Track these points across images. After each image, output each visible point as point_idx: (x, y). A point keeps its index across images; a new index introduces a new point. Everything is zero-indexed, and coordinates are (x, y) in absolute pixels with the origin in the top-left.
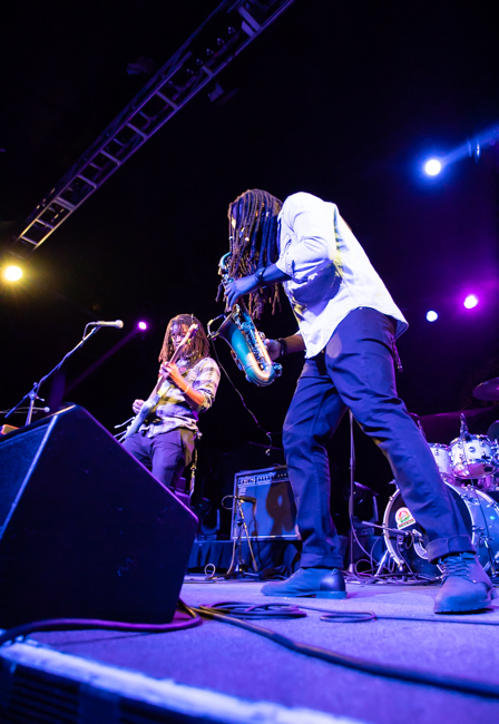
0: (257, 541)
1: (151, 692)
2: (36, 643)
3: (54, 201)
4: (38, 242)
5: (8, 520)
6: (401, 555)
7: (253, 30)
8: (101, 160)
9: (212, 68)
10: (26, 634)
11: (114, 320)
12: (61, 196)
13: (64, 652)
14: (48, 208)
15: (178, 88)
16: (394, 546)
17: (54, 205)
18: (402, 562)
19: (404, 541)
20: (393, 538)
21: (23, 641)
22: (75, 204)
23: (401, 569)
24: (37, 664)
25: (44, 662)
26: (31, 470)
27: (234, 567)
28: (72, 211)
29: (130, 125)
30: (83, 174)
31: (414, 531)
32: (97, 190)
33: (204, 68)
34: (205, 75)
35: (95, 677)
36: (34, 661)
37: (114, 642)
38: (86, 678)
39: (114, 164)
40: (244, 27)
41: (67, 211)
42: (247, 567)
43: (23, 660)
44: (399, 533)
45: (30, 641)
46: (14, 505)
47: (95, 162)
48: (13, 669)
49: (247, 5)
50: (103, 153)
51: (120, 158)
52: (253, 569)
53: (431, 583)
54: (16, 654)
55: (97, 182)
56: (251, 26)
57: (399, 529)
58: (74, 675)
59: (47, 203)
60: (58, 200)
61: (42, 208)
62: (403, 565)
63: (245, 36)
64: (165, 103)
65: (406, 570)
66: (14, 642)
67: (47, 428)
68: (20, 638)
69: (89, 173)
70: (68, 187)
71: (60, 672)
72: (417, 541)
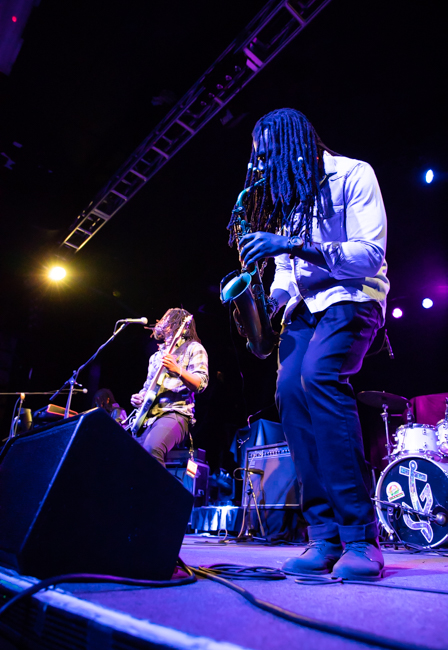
0: (264, 509)
1: (133, 627)
2: (62, 591)
3: (92, 212)
4: (79, 246)
5: (45, 497)
6: (392, 525)
7: (257, 66)
8: (131, 177)
9: (223, 99)
10: (56, 584)
11: (140, 318)
12: (98, 208)
13: (80, 598)
14: (87, 217)
15: (195, 116)
16: (385, 517)
17: (92, 216)
18: (392, 531)
19: (394, 513)
20: (384, 510)
21: (54, 589)
22: (109, 214)
23: (391, 538)
24: (61, 606)
25: (66, 604)
26: (63, 458)
27: (244, 532)
28: (106, 220)
29: (154, 148)
30: (115, 189)
31: (404, 504)
32: (128, 202)
33: (216, 99)
34: (217, 105)
35: (98, 616)
36: (59, 603)
37: (121, 592)
38: (92, 616)
39: (141, 181)
40: (249, 63)
41: (102, 221)
42: (255, 531)
43: (52, 603)
44: (389, 505)
45: (58, 589)
46: (50, 486)
47: (126, 179)
48: (45, 608)
49: (251, 45)
50: (133, 171)
51: (146, 175)
52: (261, 534)
53: (418, 552)
54: (48, 598)
55: (127, 195)
56: (254, 63)
57: (390, 501)
58: (85, 614)
59: (86, 214)
60: (95, 211)
61: (82, 218)
62: (393, 534)
63: (250, 71)
64: (184, 129)
65: (396, 539)
66: (47, 589)
67: (75, 424)
68: (51, 587)
69: (121, 188)
70: (103, 200)
71: (75, 611)
72: (406, 513)
